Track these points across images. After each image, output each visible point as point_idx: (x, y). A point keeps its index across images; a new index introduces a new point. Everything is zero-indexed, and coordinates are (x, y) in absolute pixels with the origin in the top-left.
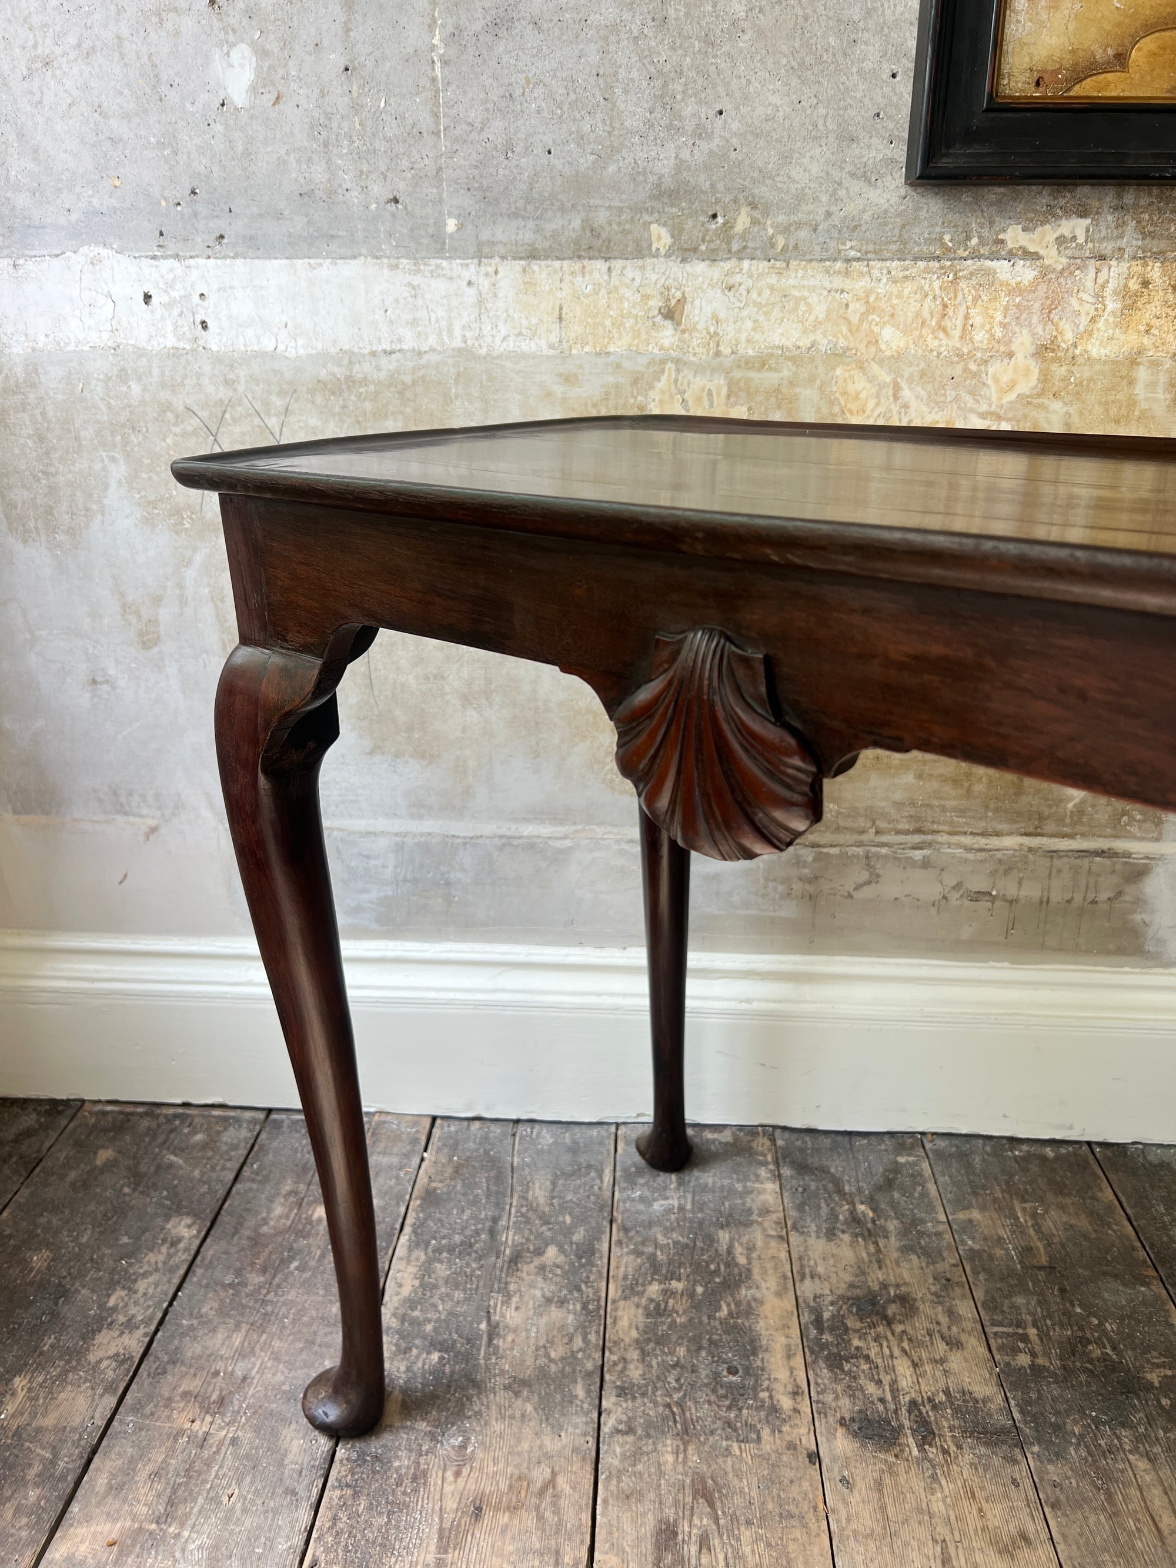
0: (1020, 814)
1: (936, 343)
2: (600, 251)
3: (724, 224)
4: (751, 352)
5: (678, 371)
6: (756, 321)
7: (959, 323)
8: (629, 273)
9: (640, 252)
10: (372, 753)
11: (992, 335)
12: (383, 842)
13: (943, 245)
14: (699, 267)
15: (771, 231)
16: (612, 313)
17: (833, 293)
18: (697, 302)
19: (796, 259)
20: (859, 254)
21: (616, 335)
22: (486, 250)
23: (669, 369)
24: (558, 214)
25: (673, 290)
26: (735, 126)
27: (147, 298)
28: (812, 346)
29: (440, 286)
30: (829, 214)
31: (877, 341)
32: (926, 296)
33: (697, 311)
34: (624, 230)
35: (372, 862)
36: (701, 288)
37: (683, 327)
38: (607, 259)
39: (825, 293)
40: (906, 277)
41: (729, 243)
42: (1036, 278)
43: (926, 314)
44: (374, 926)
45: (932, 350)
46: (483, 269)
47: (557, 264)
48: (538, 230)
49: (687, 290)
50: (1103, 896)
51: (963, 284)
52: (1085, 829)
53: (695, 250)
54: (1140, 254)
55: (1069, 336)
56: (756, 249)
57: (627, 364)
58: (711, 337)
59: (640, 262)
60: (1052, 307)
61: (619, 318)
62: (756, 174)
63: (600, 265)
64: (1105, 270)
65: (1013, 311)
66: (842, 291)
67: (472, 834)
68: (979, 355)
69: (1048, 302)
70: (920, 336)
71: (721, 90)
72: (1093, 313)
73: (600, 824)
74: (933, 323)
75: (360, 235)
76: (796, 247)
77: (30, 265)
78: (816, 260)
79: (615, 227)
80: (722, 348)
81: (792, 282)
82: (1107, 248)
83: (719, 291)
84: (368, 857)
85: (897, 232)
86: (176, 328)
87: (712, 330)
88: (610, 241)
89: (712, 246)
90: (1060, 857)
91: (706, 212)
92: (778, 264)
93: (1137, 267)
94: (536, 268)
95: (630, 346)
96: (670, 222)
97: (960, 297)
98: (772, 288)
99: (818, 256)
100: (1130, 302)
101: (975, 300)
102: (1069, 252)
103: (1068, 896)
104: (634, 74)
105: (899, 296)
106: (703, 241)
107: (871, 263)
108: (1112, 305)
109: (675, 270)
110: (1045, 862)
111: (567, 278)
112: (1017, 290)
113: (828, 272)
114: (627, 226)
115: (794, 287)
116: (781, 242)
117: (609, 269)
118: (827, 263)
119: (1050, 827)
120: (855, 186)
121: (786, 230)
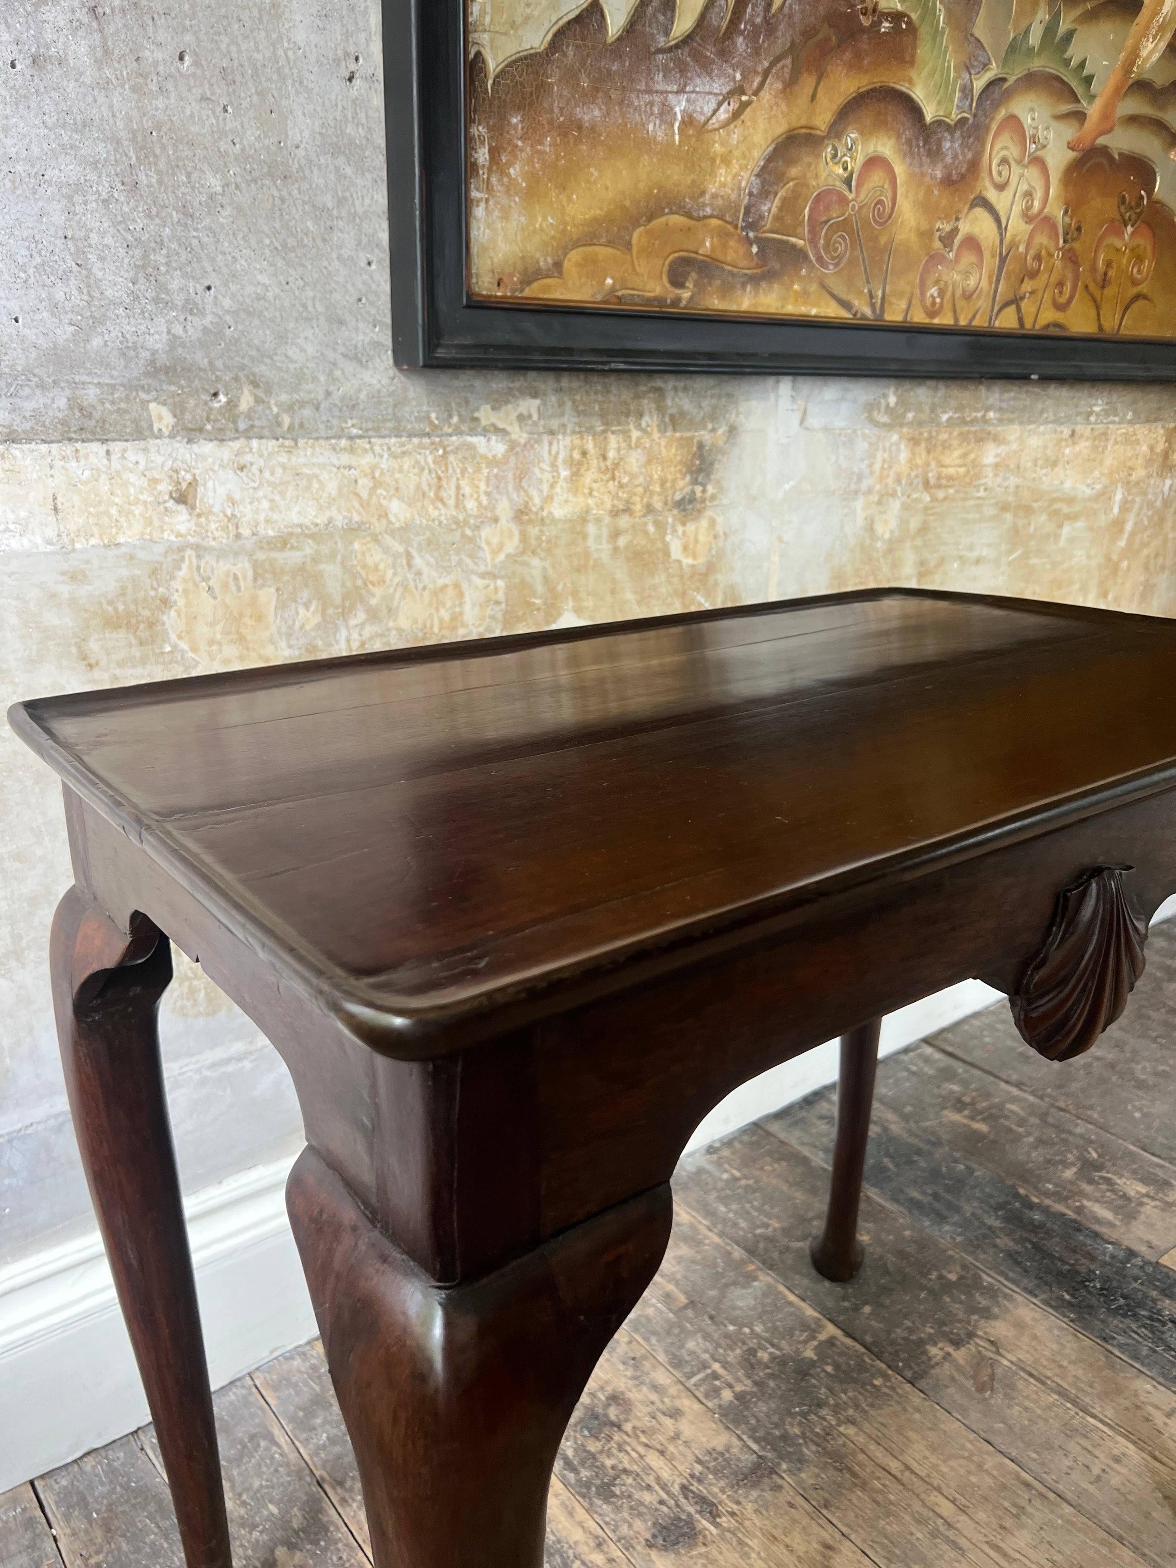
1: (436, 513)
2: (93, 433)
3: (228, 403)
4: (271, 533)
5: (199, 557)
6: (272, 501)
7: (453, 492)
8: (132, 456)
9: (141, 433)
11: (480, 503)
13: (431, 422)
14: (207, 448)
15: (275, 410)
16: (117, 500)
17: (342, 470)
18: (210, 484)
19: (303, 437)
20: (360, 432)
21: (125, 525)
23: (190, 557)
24: (38, 392)
25: (183, 473)
26: (227, 303)
28: (330, 522)
30: (328, 393)
31: (387, 514)
32: (423, 469)
33: (211, 494)
34: (119, 409)
36: (212, 469)
37: (198, 510)
38: (104, 441)
39: (335, 470)
40: (404, 453)
41: (235, 422)
42: (507, 451)
43: (425, 487)
45: (433, 520)
47: (44, 448)
48: (14, 409)
49: (197, 472)
51: (451, 458)
53: (201, 430)
54: (577, 429)
55: (537, 500)
56: (262, 428)
57: (141, 555)
58: (229, 520)
59: (142, 444)
60: (522, 475)
61: (127, 506)
62: (254, 353)
63: (96, 448)
64: (555, 442)
65: (493, 481)
66: (350, 468)
68: (472, 521)
69: (518, 472)
70: (423, 507)
71: (206, 264)
72: (551, 480)
74: (432, 494)
76: (301, 425)
78: (323, 438)
79: (107, 405)
80: (242, 530)
81: (302, 460)
82: (555, 423)
83: (231, 472)
85: (390, 410)
87: (229, 512)
88: (104, 421)
89: (219, 425)
91: (207, 391)
92: (287, 443)
93: (577, 440)
94: (17, 453)
95: (142, 534)
96: (170, 401)
97: (450, 470)
98: (284, 467)
99: (323, 434)
100: (577, 468)
101: (464, 471)
102: (528, 428)
104: (109, 240)
105: (401, 470)
106: (208, 420)
107: (373, 440)
108: (564, 473)
109: (182, 450)
111: (58, 464)
112: (493, 462)
113: (335, 450)
114: (123, 405)
115: (305, 465)
117: (108, 452)
118: (333, 441)
120: (350, 367)
121: (290, 408)
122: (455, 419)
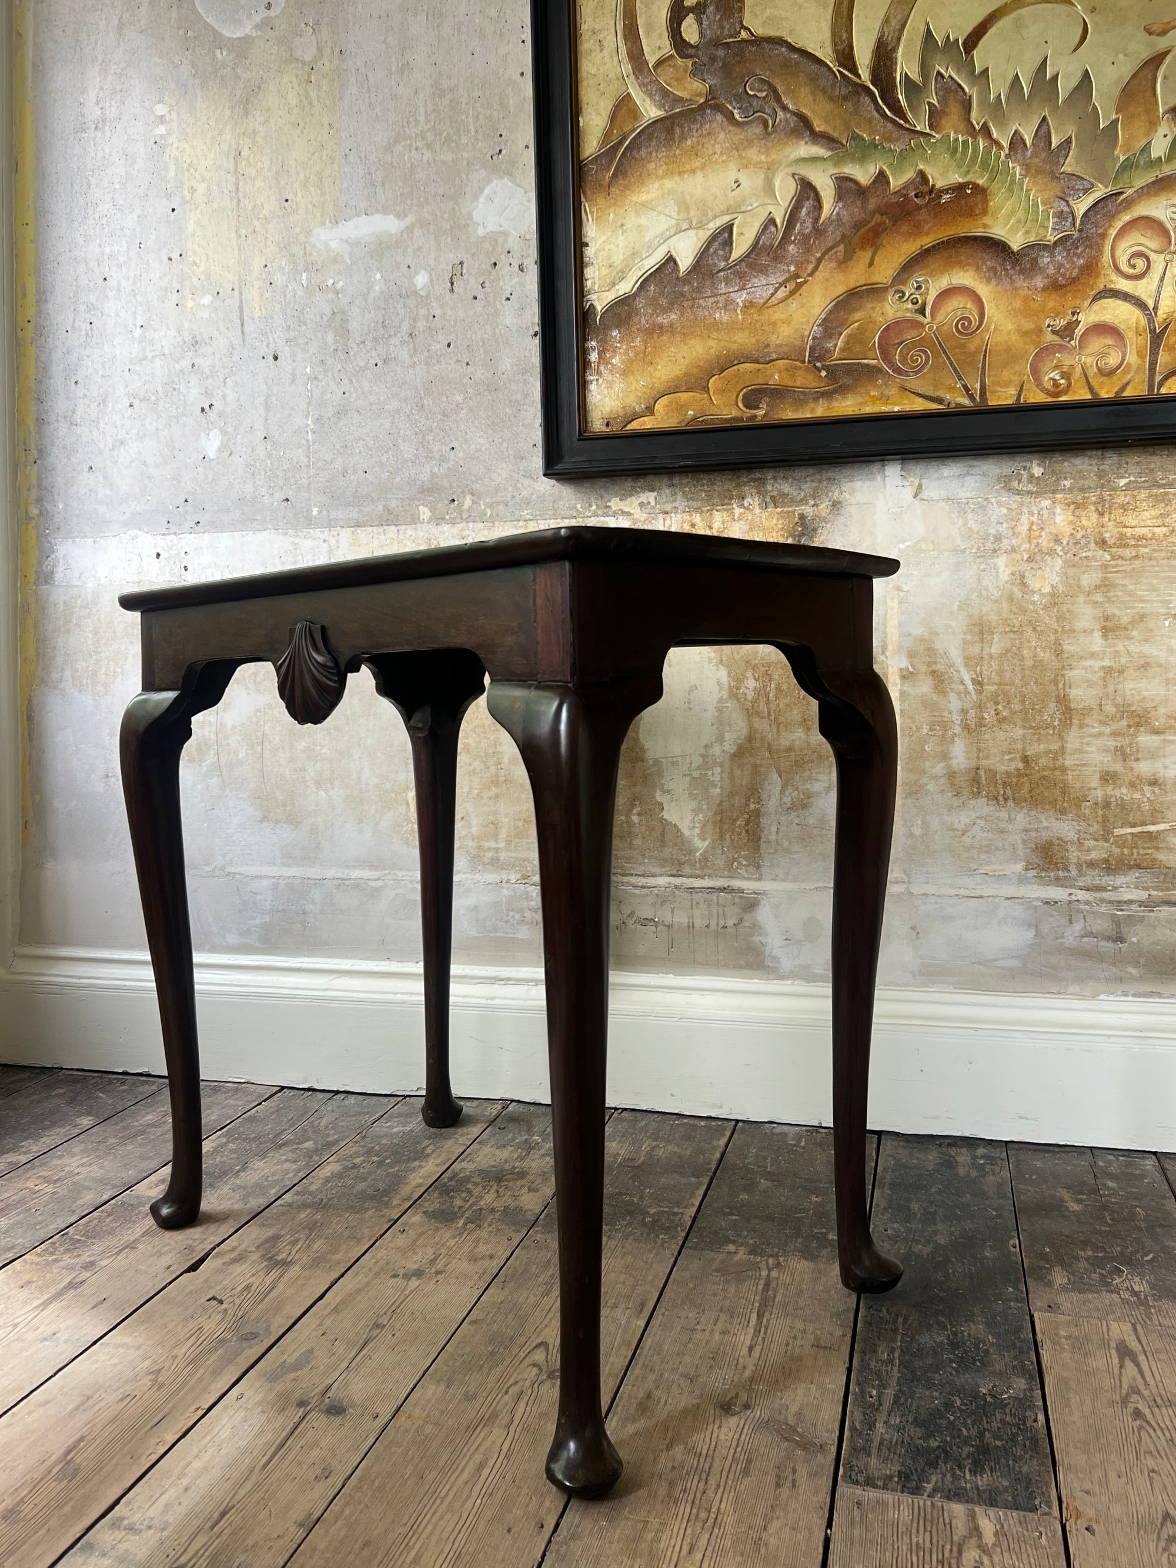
0: (666, 860)
2: (393, 522)
3: (458, 505)
8: (409, 532)
9: (414, 521)
10: (261, 821)
12: (265, 883)
13: (577, 510)
14: (446, 528)
15: (483, 507)
19: (498, 521)
20: (531, 517)
22: (333, 523)
24: (371, 503)
25: (433, 540)
26: (461, 455)
27: (158, 555)
29: (308, 543)
30: (513, 497)
34: (405, 510)
35: (259, 897)
36: (447, 539)
38: (397, 525)
41: (461, 514)
46: (332, 533)
47: (370, 529)
48: (360, 512)
49: (440, 540)
50: (730, 923)
52: (710, 872)
53: (443, 519)
54: (687, 510)
56: (476, 516)
59: (414, 526)
62: (473, 478)
63: (393, 528)
64: (668, 519)
67: (320, 877)
71: (452, 437)
73: (400, 869)
75: (268, 518)
76: (497, 515)
77: (102, 540)
78: (509, 521)
79: (400, 508)
81: (496, 533)
82: (668, 507)
83: (457, 540)
84: (255, 894)
85: (551, 504)
86: (171, 569)
88: (398, 516)
89: (453, 516)
90: (696, 893)
91: (448, 499)
92: (488, 524)
93: (686, 517)
94: (359, 531)
96: (429, 505)
99: (509, 519)
102: (647, 511)
103: (706, 922)
104: (408, 432)
106: (448, 514)
107: (539, 521)
109: (433, 529)
110: (687, 896)
111: (376, 536)
113: (516, 527)
114: (407, 508)
116: (489, 512)
117: (398, 531)
118: (515, 523)
119: (687, 870)
120: (526, 482)
121: (491, 506)
122: (594, 507)
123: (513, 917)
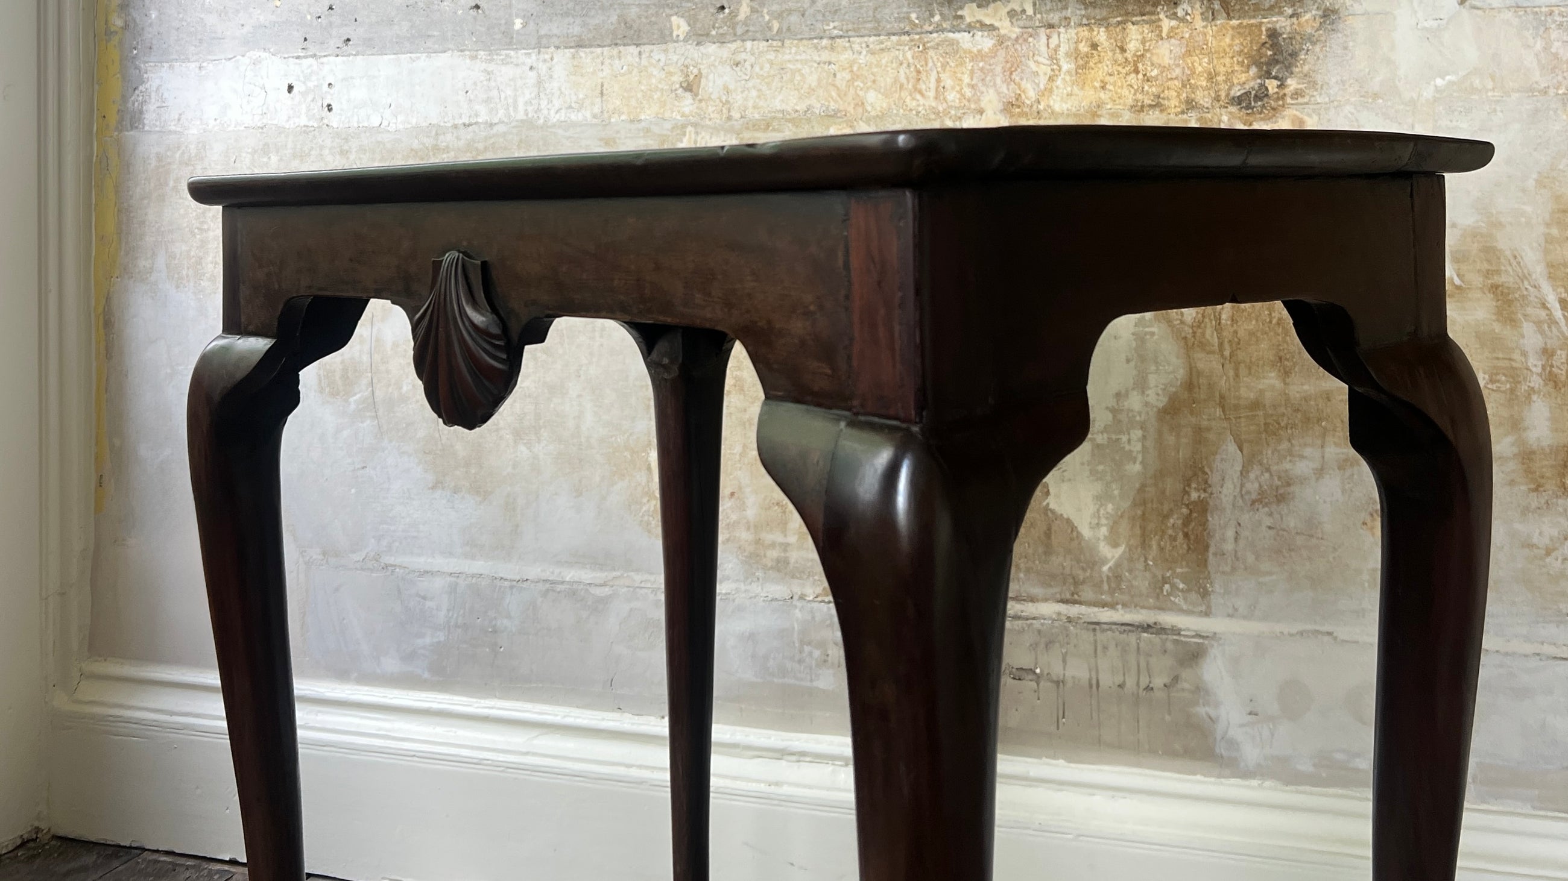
0: (1053, 576)
1: (914, 103)
2: (632, 39)
3: (730, 14)
4: (757, 116)
5: (697, 133)
6: (759, 90)
7: (933, 85)
8: (656, 56)
9: (664, 38)
10: (434, 488)
11: (963, 95)
12: (439, 583)
13: (911, 22)
14: (711, 48)
15: (767, 18)
16: (643, 88)
17: (822, 65)
18: (711, 77)
19: (789, 39)
20: (841, 33)
21: (647, 106)
22: (544, 41)
23: (690, 132)
24: (600, 12)
25: (691, 68)
27: (290, 88)
28: (808, 109)
29: (508, 71)
30: (813, 2)
31: (863, 103)
32: (901, 64)
33: (711, 84)
34: (651, 21)
35: (429, 604)
36: (713, 65)
37: (700, 97)
38: (637, 45)
39: (816, 65)
40: (882, 50)
41: (734, 28)
42: (995, 45)
43: (903, 79)
44: (426, 675)
45: (911, 110)
46: (542, 57)
47: (599, 50)
48: (584, 25)
49: (702, 67)
50: (1158, 682)
51: (931, 53)
52: (1125, 598)
53: (708, 35)
54: (1085, 21)
55: (1032, 94)
56: (756, 32)
57: (656, 129)
58: (724, 104)
59: (664, 46)
60: (1011, 70)
61: (649, 92)
63: (633, 50)
64: (1055, 36)
65: (978, 74)
66: (830, 63)
67: (518, 578)
68: (953, 112)
69: (1009, 65)
70: (900, 98)
72: (1049, 72)
73: (638, 571)
74: (910, 86)
75: (449, 34)
76: (789, 29)
77: (211, 67)
78: (806, 39)
79: (643, 20)
80: (733, 113)
81: (787, 57)
82: (1055, 17)
83: (728, 67)
84: (424, 598)
85: (871, 13)
86: (308, 110)
87: (724, 99)
88: (640, 31)
89: (721, 31)
90: (1103, 631)
91: (714, 5)
92: (775, 43)
93: (1084, 32)
94: (582, 54)
95: (657, 114)
96: (687, 14)
97: (930, 64)
98: (771, 63)
99: (807, 36)
100: (1083, 63)
101: (944, 66)
102: (1021, 23)
103: (1119, 679)
105: (878, 65)
106: (714, 27)
107: (851, 39)
108: (1067, 66)
109: (693, 52)
110: (1087, 636)
111: (607, 61)
112: (980, 56)
113: (816, 48)
114: (653, 19)
115: (789, 61)
116: (776, 26)
117: (640, 53)
118: (815, 41)
119: (1087, 593)
121: (779, 16)
122: (937, 18)
123: (810, 654)
